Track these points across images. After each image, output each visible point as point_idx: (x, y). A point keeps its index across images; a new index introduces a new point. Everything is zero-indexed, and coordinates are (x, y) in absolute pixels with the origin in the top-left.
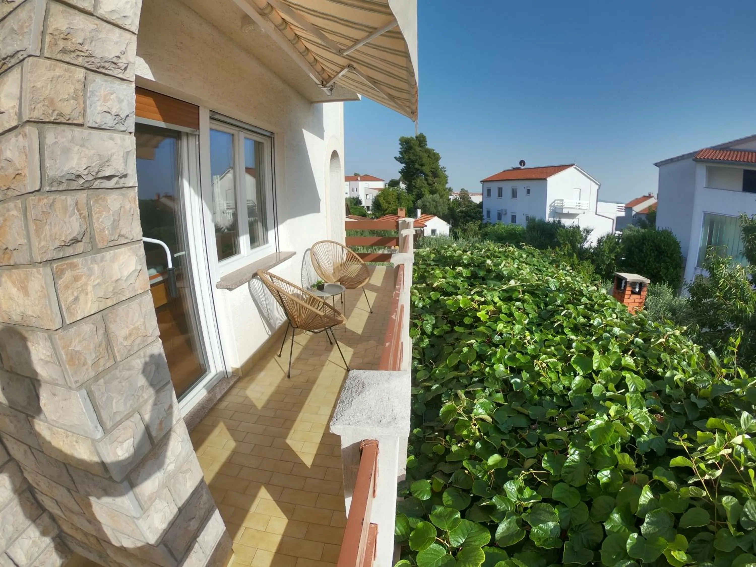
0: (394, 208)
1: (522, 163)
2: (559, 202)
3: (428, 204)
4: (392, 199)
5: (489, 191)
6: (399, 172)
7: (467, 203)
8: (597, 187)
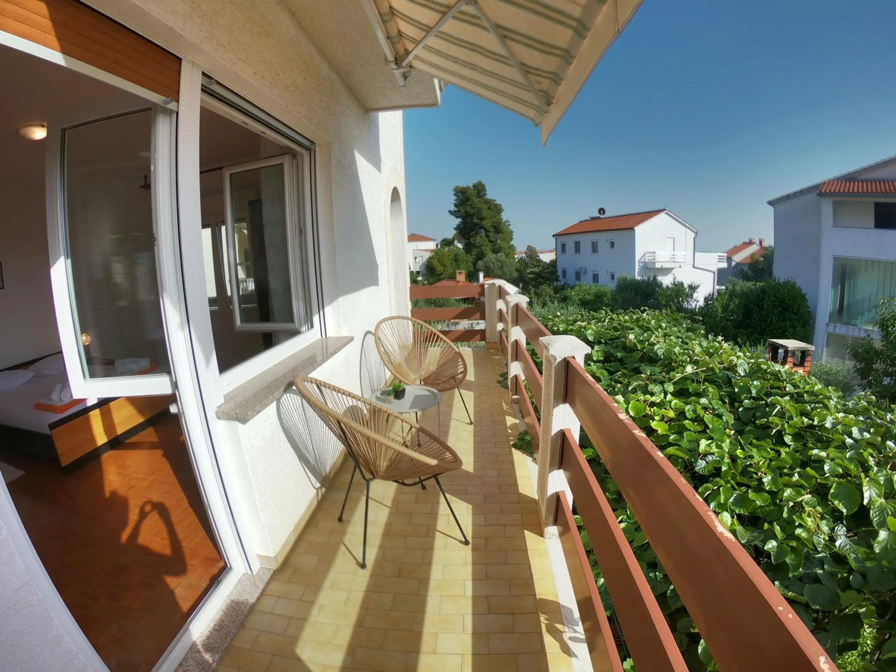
0: (451, 271)
1: (602, 211)
2: (649, 255)
3: (491, 265)
4: (448, 261)
5: (564, 246)
6: (455, 229)
7: (535, 263)
8: (693, 235)
